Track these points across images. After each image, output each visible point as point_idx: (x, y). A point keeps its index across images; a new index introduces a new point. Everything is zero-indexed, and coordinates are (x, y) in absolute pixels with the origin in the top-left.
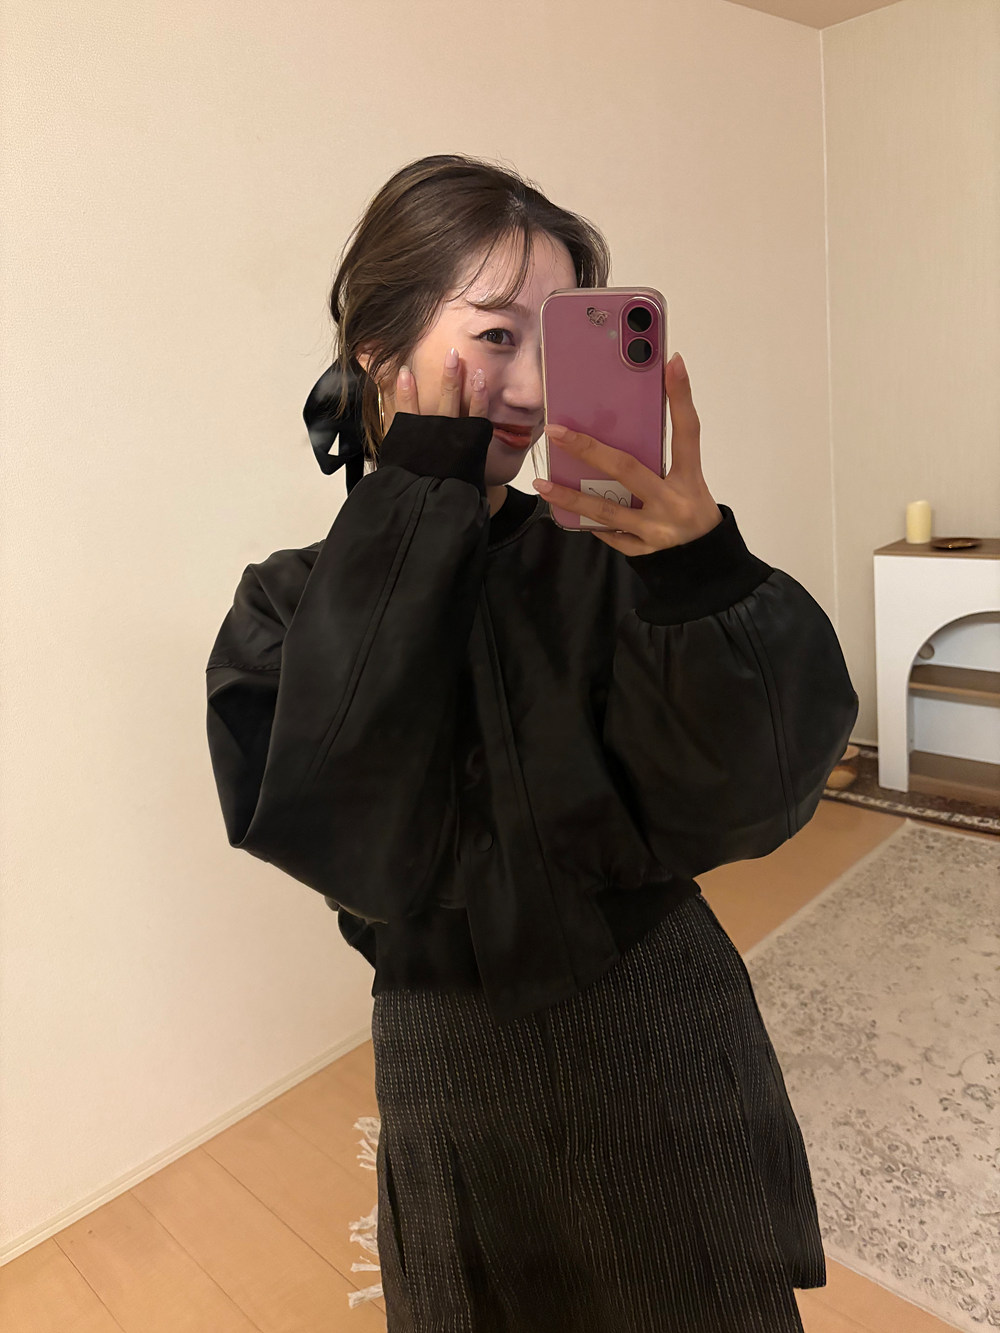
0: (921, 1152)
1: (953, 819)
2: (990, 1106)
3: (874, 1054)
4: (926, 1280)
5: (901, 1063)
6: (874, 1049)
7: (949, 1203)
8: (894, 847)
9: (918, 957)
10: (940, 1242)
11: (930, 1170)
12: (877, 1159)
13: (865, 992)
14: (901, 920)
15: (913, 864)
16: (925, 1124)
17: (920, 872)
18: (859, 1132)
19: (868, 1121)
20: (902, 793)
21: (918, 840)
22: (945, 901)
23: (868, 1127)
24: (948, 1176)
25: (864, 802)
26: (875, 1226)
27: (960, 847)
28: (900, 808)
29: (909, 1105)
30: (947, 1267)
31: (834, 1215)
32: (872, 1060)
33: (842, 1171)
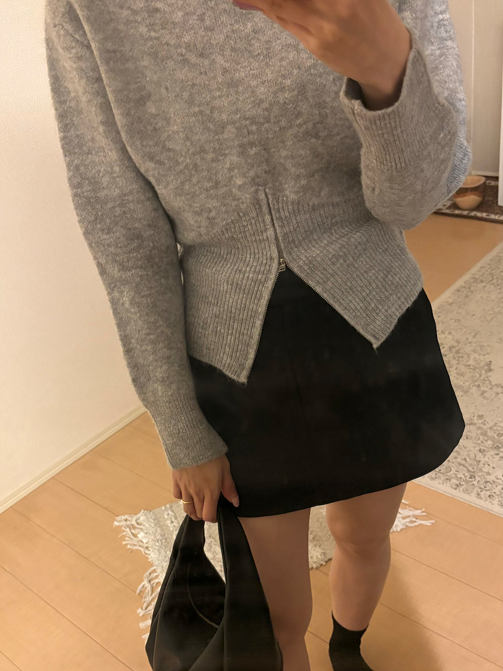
3: (490, 381)
6: (490, 378)
12: (490, 442)
13: (485, 344)
18: (479, 428)
19: (485, 421)
23: (485, 424)
26: (488, 480)
31: (463, 476)
32: (488, 385)
33: (468, 451)
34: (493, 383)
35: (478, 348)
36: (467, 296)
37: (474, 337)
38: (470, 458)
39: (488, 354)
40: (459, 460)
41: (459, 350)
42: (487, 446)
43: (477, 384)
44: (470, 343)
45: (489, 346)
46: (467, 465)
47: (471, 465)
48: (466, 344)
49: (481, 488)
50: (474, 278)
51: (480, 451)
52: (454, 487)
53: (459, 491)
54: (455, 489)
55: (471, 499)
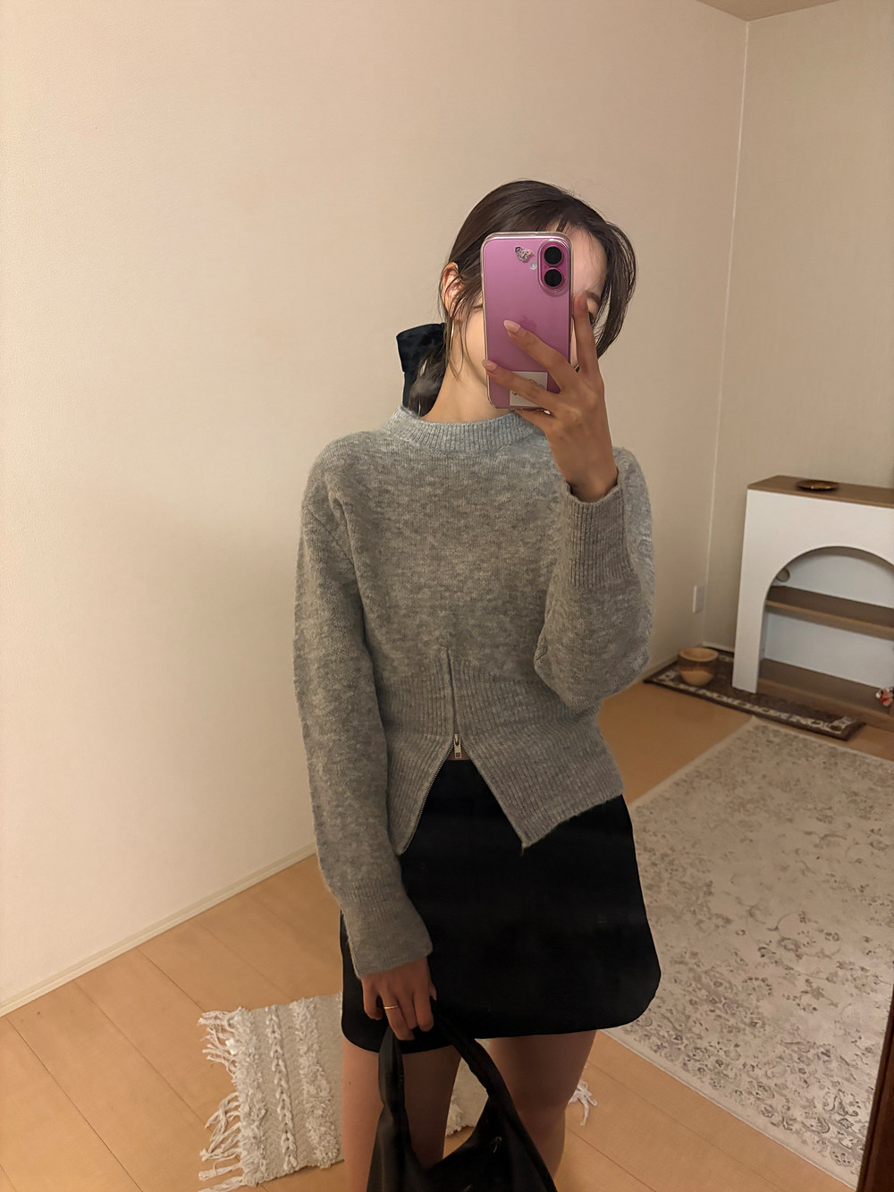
0: (740, 988)
1: (791, 719)
2: (799, 957)
3: (709, 908)
4: (736, 1092)
5: (730, 917)
6: (709, 904)
7: (760, 1032)
8: (739, 738)
9: (752, 831)
10: (751, 1062)
11: (746, 1004)
12: (704, 992)
13: (705, 857)
14: (740, 800)
15: (755, 754)
16: (746, 968)
17: (761, 762)
18: (691, 970)
19: (700, 961)
20: (751, 694)
21: (760, 735)
22: (778, 787)
23: (699, 966)
24: (760, 1010)
25: (718, 699)
26: (698, 1046)
27: (795, 743)
28: (748, 706)
29: (733, 951)
30: (755, 1083)
31: (666, 1035)
32: (707, 913)
33: (675, 1000)
34: (714, 911)
35: (697, 862)
36: (687, 793)
37: (693, 846)
38: (677, 1010)
39: (709, 871)
40: (663, 1010)
41: (674, 860)
42: (699, 996)
43: (692, 909)
44: (687, 853)
45: (710, 861)
46: (673, 1020)
47: (677, 1020)
48: (682, 854)
49: (689, 1056)
50: (698, 772)
51: (691, 1001)
52: (655, 1048)
53: (661, 1055)
54: (656, 1051)
55: (674, 1068)
